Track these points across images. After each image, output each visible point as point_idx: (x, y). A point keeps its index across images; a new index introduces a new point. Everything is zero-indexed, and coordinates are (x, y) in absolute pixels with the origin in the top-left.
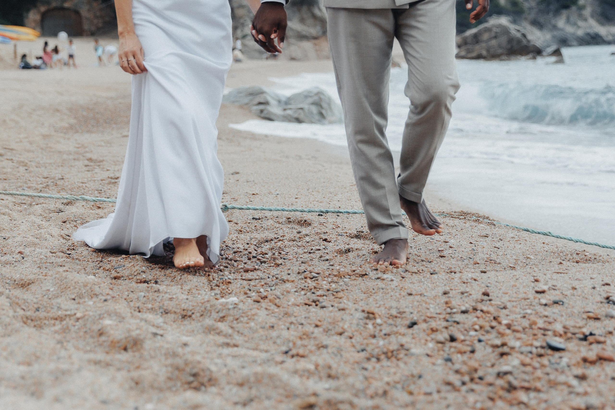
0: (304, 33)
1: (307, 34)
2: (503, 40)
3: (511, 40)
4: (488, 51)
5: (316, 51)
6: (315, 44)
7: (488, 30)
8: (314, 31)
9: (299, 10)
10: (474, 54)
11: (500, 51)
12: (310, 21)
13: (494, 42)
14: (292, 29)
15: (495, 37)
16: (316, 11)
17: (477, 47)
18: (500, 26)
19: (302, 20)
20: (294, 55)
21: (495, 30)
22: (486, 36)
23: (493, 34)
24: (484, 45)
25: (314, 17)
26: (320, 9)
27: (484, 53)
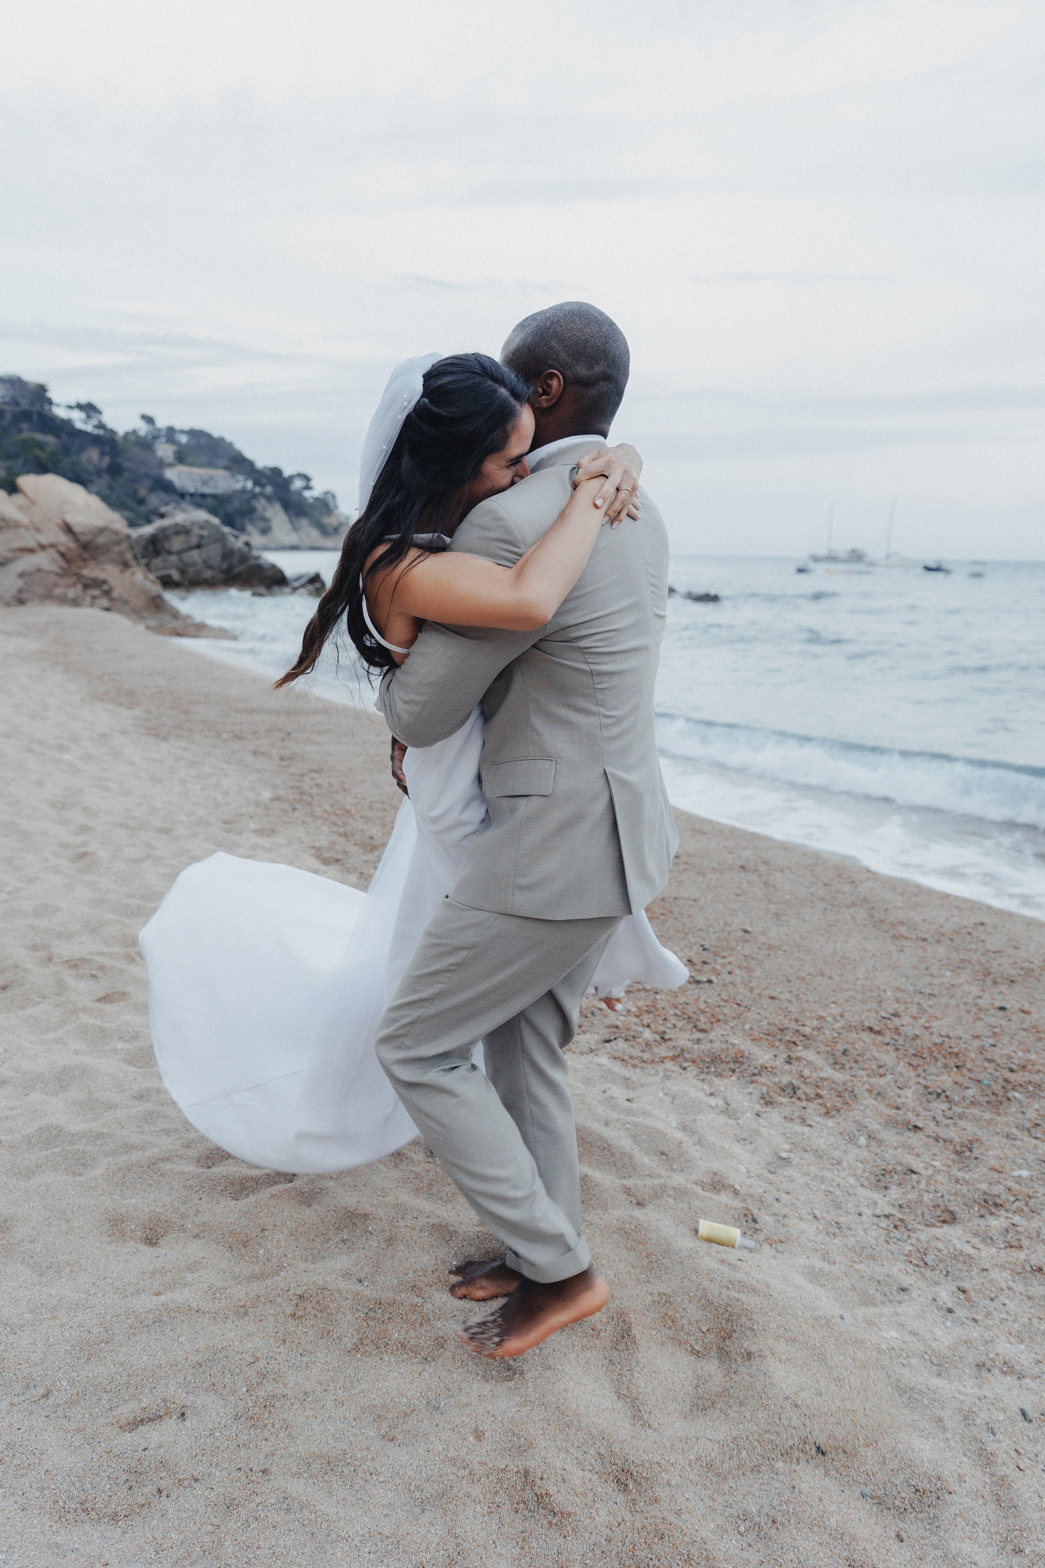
2: (213, 552)
3: (228, 554)
4: (182, 572)
7: (182, 530)
11: (208, 574)
13: (195, 556)
15: (198, 547)
17: (159, 562)
18: (205, 526)
21: (196, 531)
22: (177, 543)
23: (194, 541)
24: (172, 559)
27: (176, 575)
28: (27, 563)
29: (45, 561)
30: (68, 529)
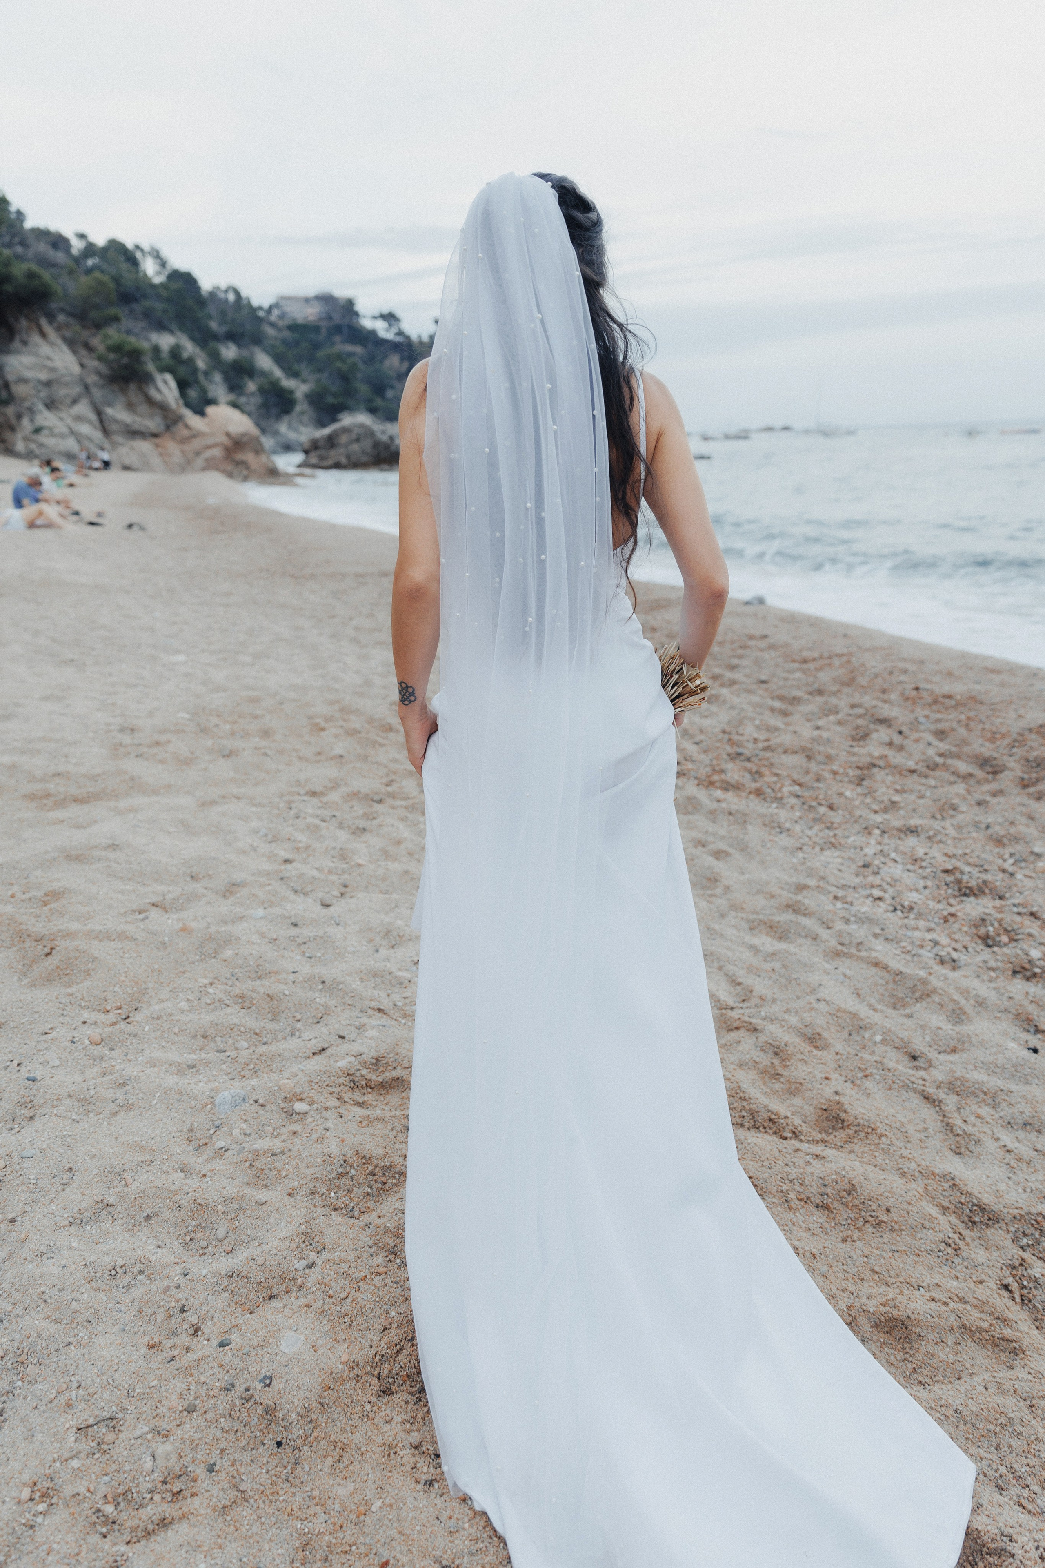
0: (136, 427)
1: (142, 429)
2: (367, 444)
3: (377, 445)
4: (348, 457)
5: (161, 455)
6: (157, 446)
7: (346, 430)
8: (153, 423)
9: (123, 390)
10: (330, 462)
11: (364, 459)
12: (144, 408)
13: (355, 447)
14: (116, 421)
15: (358, 440)
16: (153, 393)
17: (333, 453)
18: (362, 426)
19: (130, 407)
20: (127, 462)
21: (356, 430)
22: (344, 439)
23: (354, 436)
24: (342, 450)
25: (150, 401)
26: (158, 390)
27: (343, 460)
28: (208, 454)
29: (217, 452)
30: (228, 435)
